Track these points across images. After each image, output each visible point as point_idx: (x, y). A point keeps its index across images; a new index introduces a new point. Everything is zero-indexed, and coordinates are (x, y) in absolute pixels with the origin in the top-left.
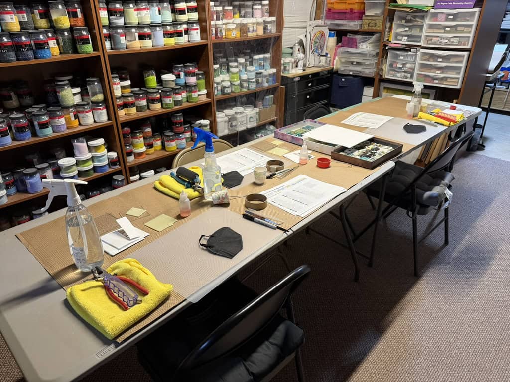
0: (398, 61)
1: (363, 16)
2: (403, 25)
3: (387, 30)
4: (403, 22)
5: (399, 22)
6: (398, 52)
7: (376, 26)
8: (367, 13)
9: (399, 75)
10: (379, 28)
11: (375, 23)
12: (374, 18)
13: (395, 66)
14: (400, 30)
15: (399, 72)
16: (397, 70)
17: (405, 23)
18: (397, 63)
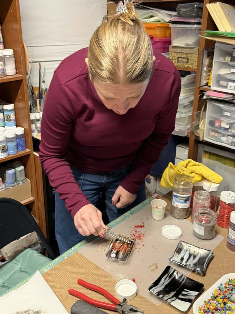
0: (221, 119)
1: (170, 46)
2: (227, 63)
3: (205, 69)
4: (228, 59)
5: (221, 59)
6: (222, 106)
7: (188, 62)
8: (175, 43)
9: (224, 139)
10: (192, 65)
11: (188, 59)
12: (184, 51)
13: (217, 125)
14: (224, 71)
15: (224, 135)
16: (220, 131)
17: (231, 61)
18: (221, 122)
